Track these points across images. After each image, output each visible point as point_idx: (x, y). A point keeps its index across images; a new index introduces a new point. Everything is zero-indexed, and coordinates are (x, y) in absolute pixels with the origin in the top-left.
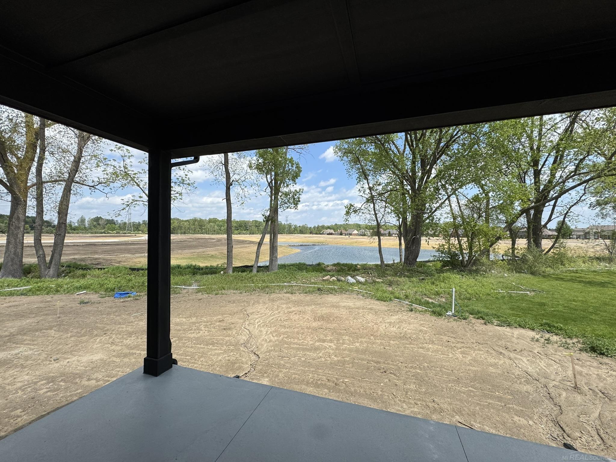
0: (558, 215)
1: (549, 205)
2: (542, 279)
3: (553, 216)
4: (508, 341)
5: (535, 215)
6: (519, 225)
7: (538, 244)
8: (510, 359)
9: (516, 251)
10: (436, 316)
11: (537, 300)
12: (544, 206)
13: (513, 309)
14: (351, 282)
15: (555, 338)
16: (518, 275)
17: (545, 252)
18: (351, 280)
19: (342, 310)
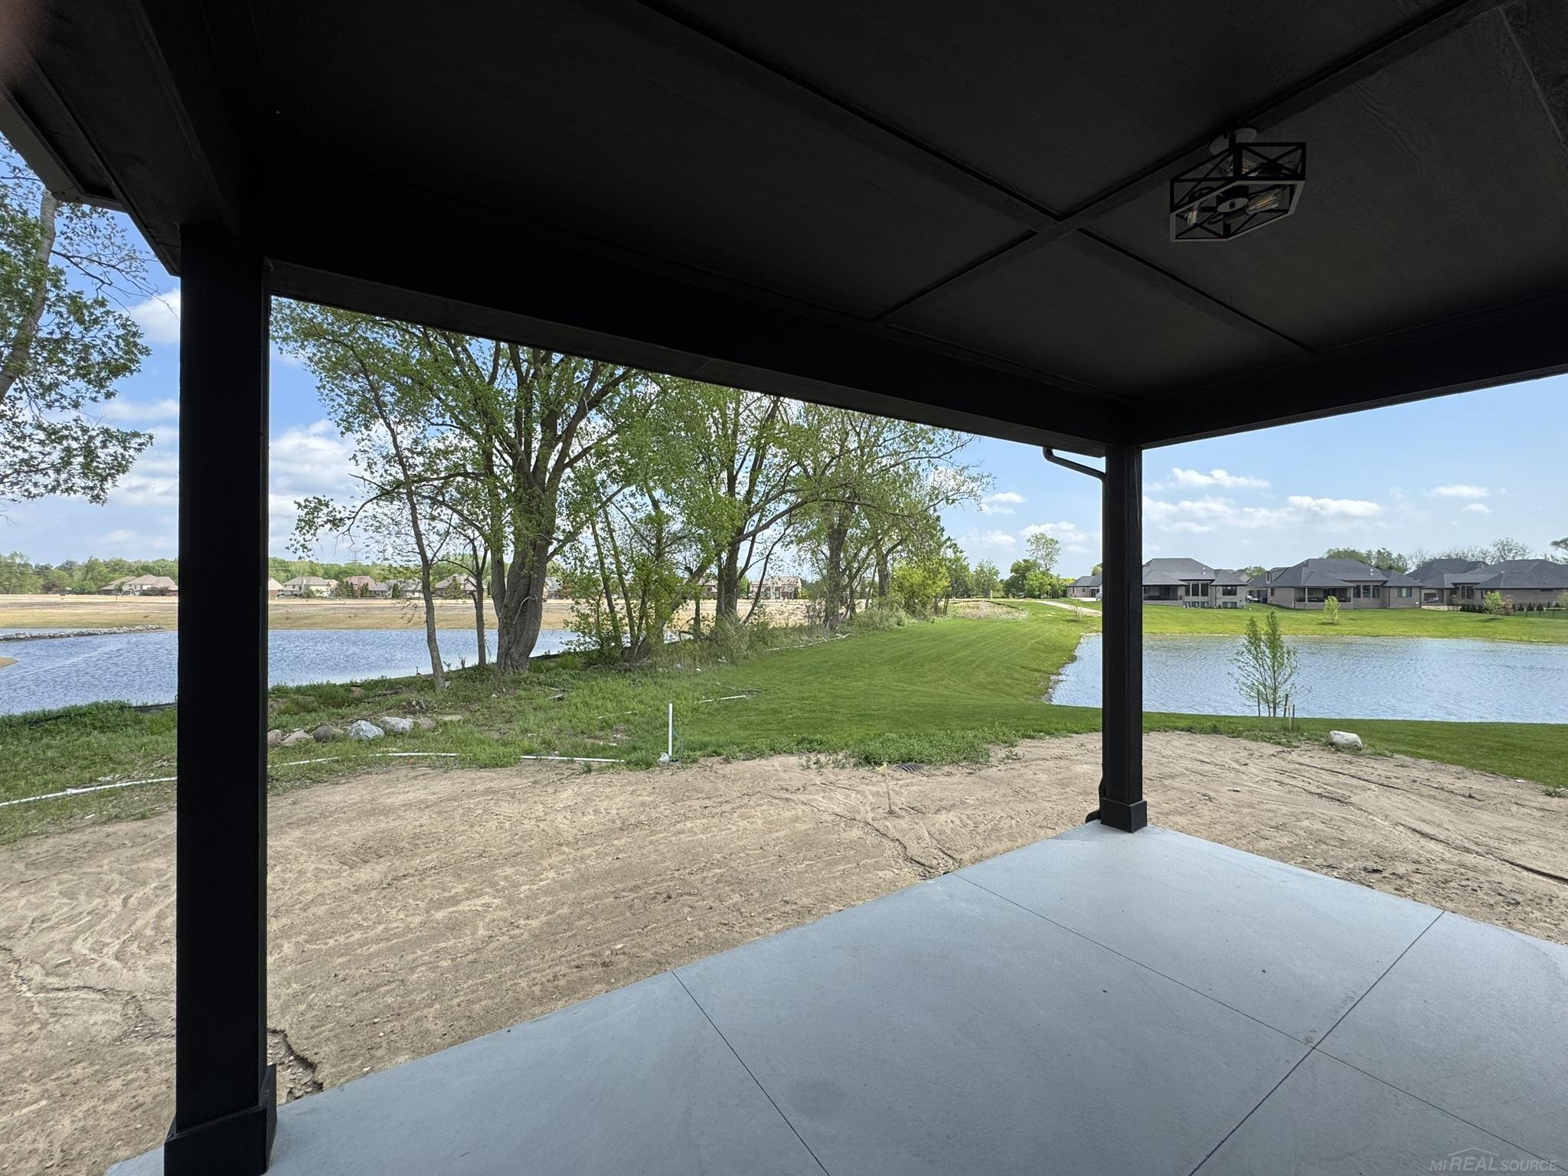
4: (778, 779)
5: (729, 558)
7: (733, 609)
9: (703, 624)
10: (642, 769)
14: (371, 735)
15: (823, 758)
17: (742, 622)
18: (369, 729)
19: (410, 815)
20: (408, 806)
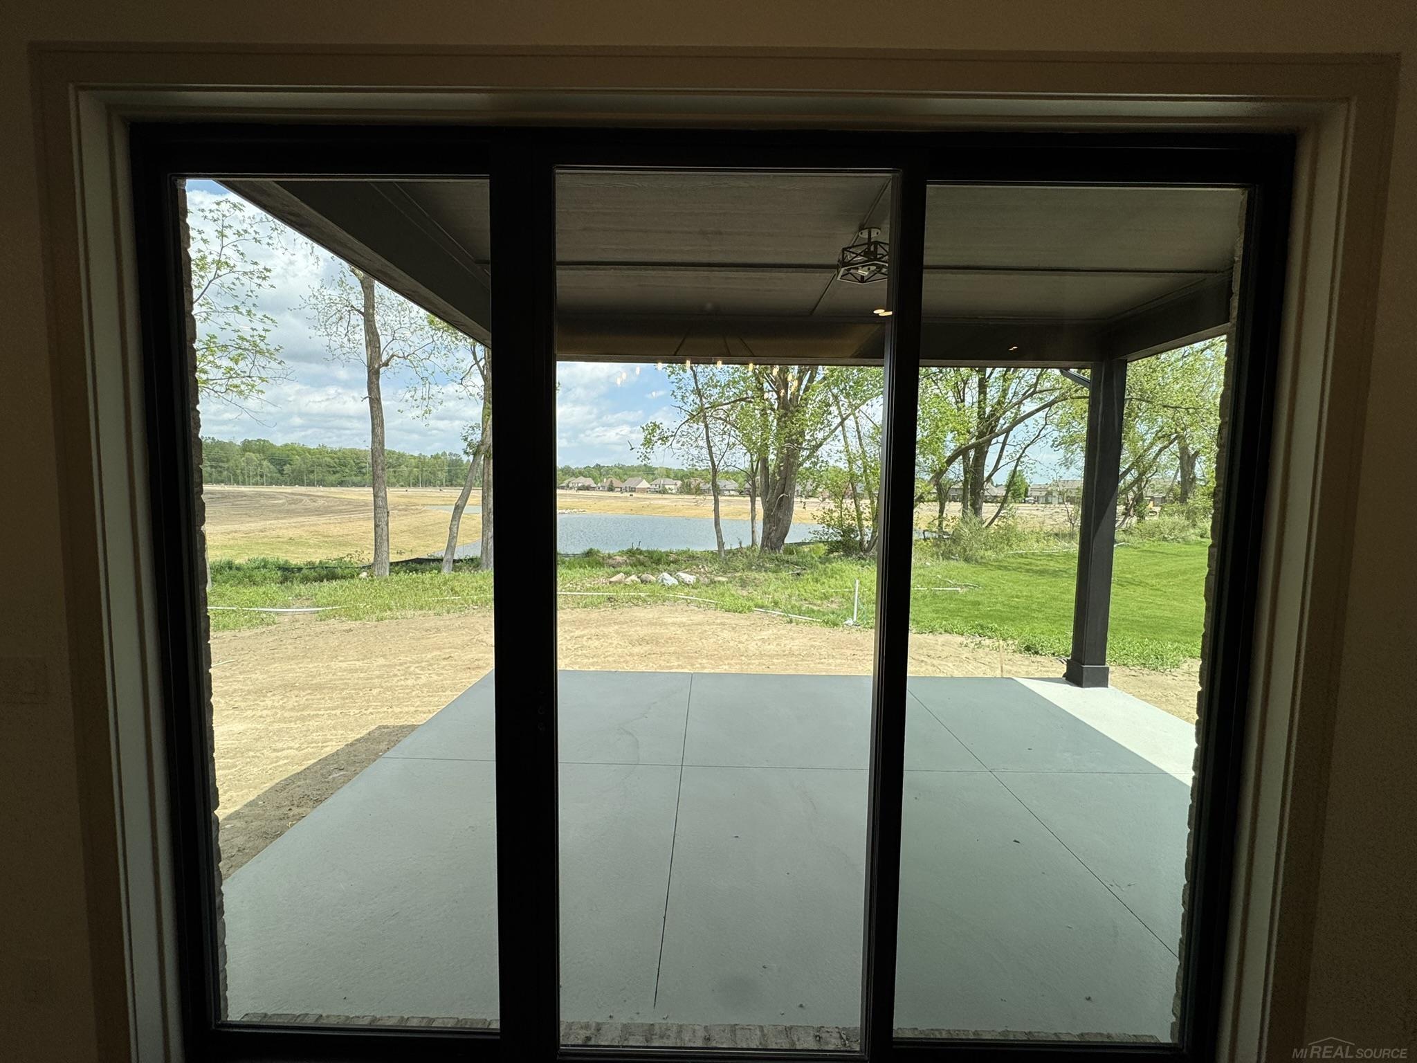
0: (1008, 460)
1: (997, 442)
2: (979, 568)
3: (1002, 462)
4: (931, 650)
5: (976, 459)
6: (952, 476)
7: (977, 511)
8: (934, 666)
9: (945, 523)
10: (829, 627)
11: (970, 598)
12: (989, 442)
13: (937, 611)
14: (670, 583)
15: (987, 642)
16: (945, 562)
17: (986, 524)
18: (670, 580)
19: (673, 628)
20: (674, 624)
